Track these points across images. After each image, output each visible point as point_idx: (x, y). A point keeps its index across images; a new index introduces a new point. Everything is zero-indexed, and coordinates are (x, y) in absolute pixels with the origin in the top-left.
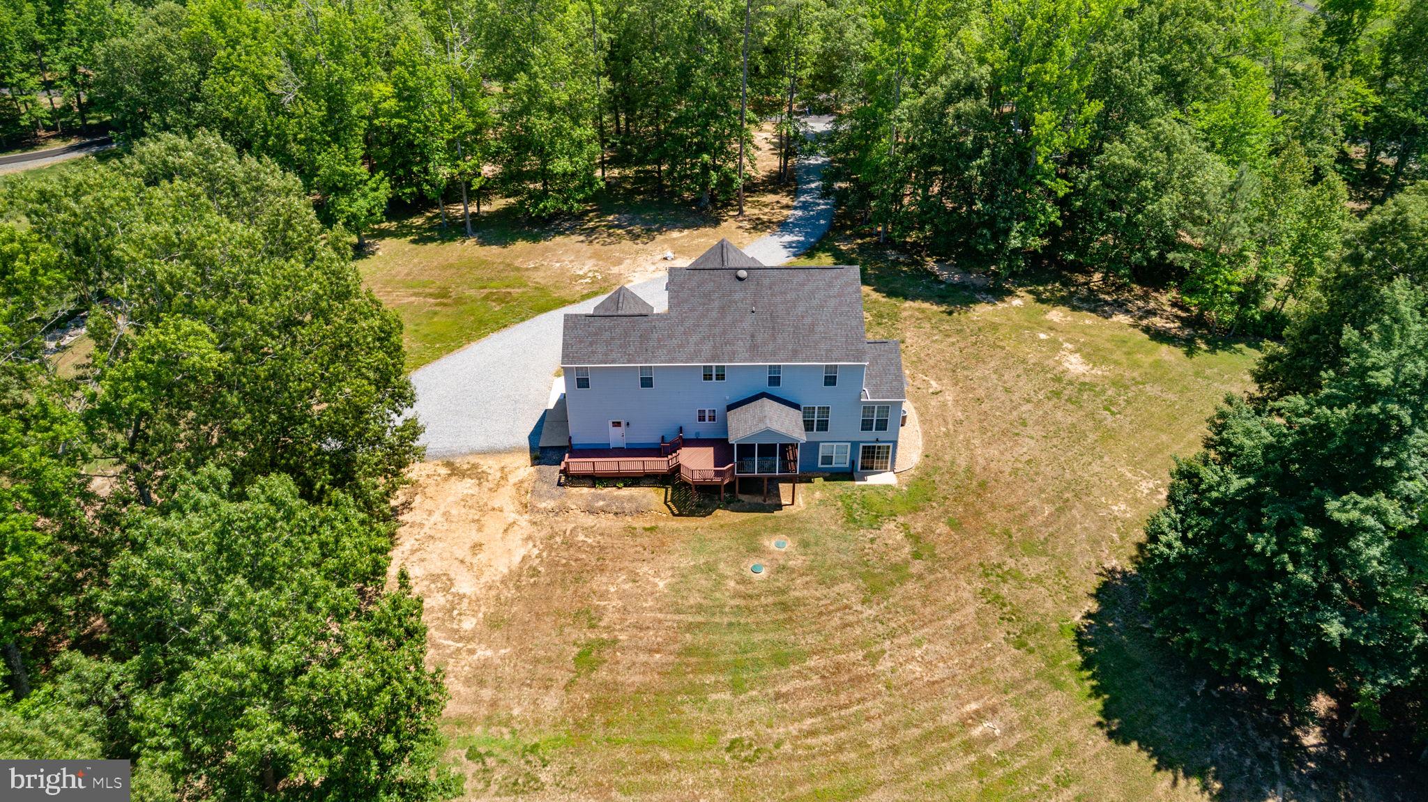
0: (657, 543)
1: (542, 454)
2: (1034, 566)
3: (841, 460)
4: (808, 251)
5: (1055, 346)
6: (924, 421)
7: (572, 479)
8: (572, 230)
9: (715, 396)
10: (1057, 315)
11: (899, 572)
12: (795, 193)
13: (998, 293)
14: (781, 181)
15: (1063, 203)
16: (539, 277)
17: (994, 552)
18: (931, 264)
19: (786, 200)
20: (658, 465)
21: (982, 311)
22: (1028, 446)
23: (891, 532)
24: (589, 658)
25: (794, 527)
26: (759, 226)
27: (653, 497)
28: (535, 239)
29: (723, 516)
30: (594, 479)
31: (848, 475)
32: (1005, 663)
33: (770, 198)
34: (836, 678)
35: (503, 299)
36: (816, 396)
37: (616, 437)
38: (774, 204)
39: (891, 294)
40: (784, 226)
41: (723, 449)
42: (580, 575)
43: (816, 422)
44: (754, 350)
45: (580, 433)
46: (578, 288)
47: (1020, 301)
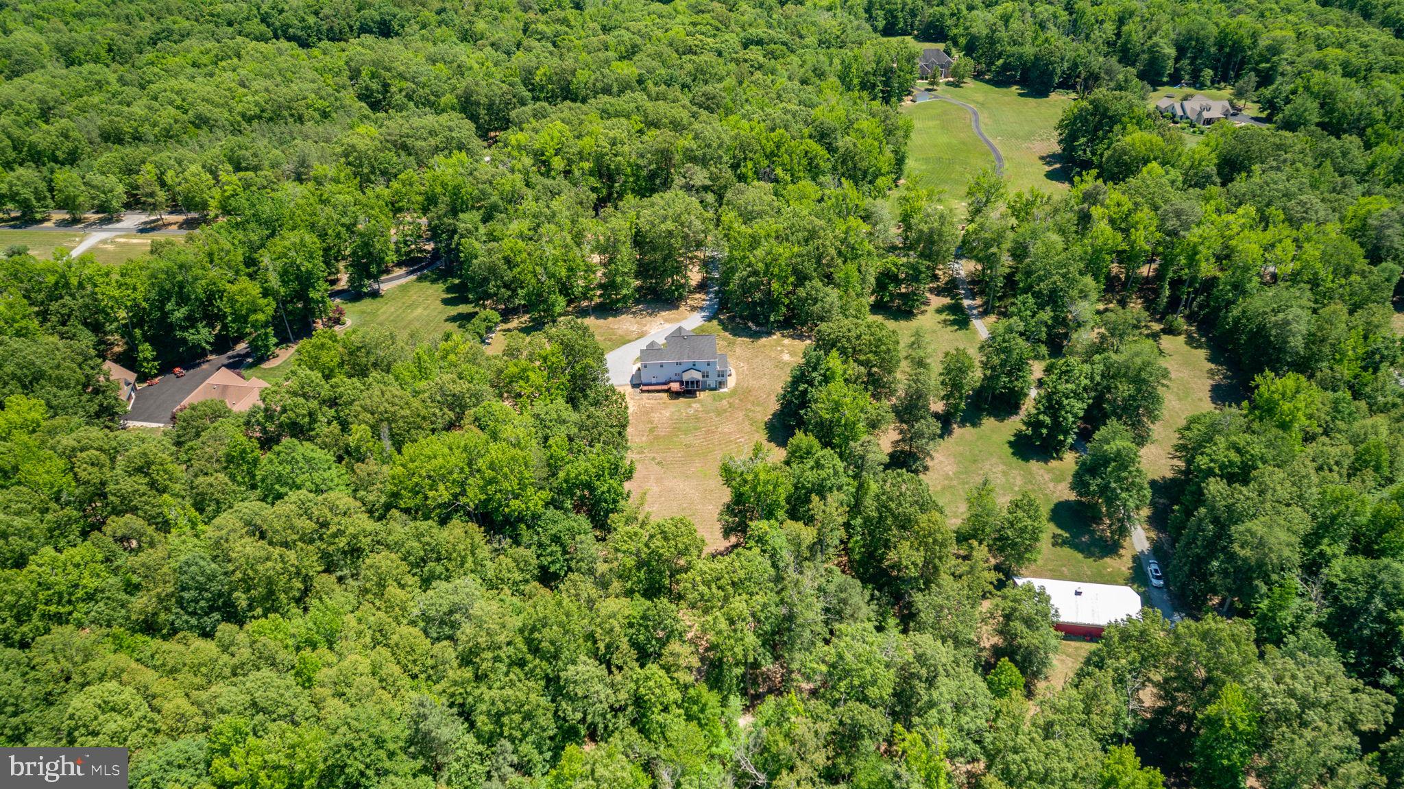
0: (666, 406)
1: (634, 386)
2: (758, 409)
3: (713, 386)
4: (709, 319)
5: (782, 351)
6: (737, 374)
7: (643, 391)
8: (626, 312)
9: (679, 369)
10: (787, 341)
11: (725, 411)
12: (707, 293)
13: (769, 334)
14: (702, 287)
15: (787, 306)
16: (620, 332)
17: (749, 406)
18: (750, 324)
19: (703, 297)
20: (665, 387)
21: (764, 340)
22: (764, 381)
23: (724, 402)
24: (651, 430)
25: (700, 402)
26: (693, 309)
27: (665, 395)
28: (615, 316)
29: (682, 399)
30: (649, 391)
31: (715, 389)
32: (747, 428)
33: (697, 296)
34: (708, 432)
35: (610, 340)
36: (705, 369)
37: (654, 381)
38: (700, 299)
39: (735, 335)
40: (702, 308)
41: (681, 383)
42: (648, 413)
43: (705, 375)
44: (689, 357)
45: (644, 380)
46: (634, 335)
47: (777, 336)
